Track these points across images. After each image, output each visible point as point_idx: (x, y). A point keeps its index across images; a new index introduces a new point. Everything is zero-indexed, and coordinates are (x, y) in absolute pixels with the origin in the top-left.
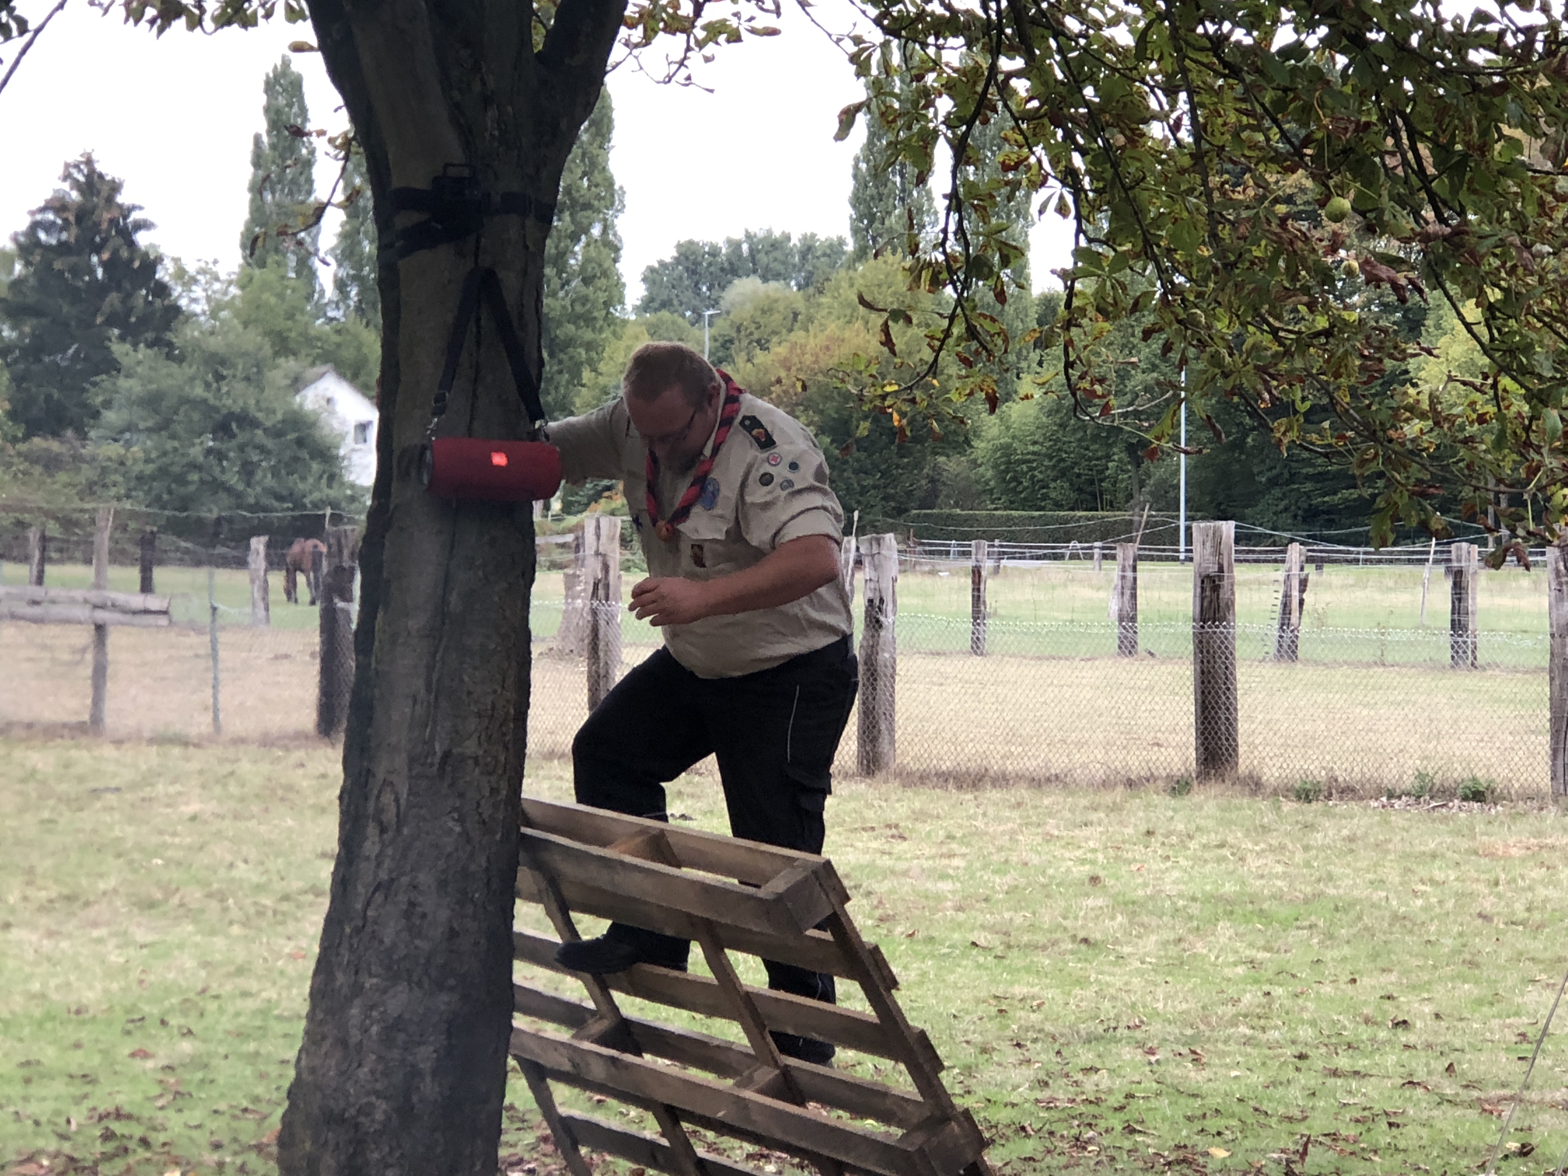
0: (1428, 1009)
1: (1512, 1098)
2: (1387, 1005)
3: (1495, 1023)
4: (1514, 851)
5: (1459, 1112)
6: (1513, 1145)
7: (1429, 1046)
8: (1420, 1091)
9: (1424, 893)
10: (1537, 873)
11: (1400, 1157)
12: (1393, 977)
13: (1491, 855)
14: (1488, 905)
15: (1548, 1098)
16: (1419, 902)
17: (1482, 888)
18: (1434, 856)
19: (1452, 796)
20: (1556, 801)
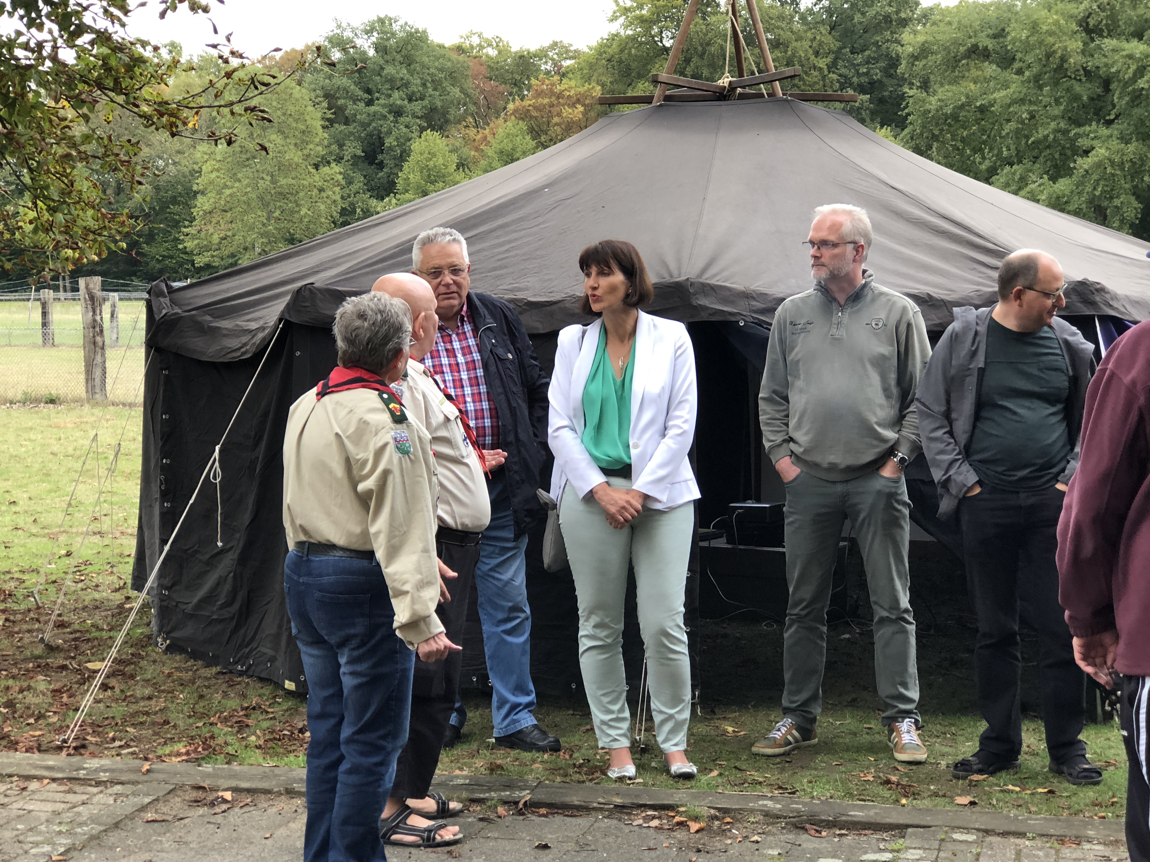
0: (25, 496)
1: (64, 532)
2: (7, 495)
3: (57, 500)
4: (68, 425)
5: (39, 539)
6: (63, 552)
7: (26, 512)
8: (20, 532)
9: (26, 446)
10: (78, 434)
11: (10, 561)
12: (10, 483)
13: (58, 427)
14: (55, 449)
15: (80, 530)
16: (23, 449)
17: (53, 441)
18: (31, 429)
19: (40, 402)
20: (88, 402)
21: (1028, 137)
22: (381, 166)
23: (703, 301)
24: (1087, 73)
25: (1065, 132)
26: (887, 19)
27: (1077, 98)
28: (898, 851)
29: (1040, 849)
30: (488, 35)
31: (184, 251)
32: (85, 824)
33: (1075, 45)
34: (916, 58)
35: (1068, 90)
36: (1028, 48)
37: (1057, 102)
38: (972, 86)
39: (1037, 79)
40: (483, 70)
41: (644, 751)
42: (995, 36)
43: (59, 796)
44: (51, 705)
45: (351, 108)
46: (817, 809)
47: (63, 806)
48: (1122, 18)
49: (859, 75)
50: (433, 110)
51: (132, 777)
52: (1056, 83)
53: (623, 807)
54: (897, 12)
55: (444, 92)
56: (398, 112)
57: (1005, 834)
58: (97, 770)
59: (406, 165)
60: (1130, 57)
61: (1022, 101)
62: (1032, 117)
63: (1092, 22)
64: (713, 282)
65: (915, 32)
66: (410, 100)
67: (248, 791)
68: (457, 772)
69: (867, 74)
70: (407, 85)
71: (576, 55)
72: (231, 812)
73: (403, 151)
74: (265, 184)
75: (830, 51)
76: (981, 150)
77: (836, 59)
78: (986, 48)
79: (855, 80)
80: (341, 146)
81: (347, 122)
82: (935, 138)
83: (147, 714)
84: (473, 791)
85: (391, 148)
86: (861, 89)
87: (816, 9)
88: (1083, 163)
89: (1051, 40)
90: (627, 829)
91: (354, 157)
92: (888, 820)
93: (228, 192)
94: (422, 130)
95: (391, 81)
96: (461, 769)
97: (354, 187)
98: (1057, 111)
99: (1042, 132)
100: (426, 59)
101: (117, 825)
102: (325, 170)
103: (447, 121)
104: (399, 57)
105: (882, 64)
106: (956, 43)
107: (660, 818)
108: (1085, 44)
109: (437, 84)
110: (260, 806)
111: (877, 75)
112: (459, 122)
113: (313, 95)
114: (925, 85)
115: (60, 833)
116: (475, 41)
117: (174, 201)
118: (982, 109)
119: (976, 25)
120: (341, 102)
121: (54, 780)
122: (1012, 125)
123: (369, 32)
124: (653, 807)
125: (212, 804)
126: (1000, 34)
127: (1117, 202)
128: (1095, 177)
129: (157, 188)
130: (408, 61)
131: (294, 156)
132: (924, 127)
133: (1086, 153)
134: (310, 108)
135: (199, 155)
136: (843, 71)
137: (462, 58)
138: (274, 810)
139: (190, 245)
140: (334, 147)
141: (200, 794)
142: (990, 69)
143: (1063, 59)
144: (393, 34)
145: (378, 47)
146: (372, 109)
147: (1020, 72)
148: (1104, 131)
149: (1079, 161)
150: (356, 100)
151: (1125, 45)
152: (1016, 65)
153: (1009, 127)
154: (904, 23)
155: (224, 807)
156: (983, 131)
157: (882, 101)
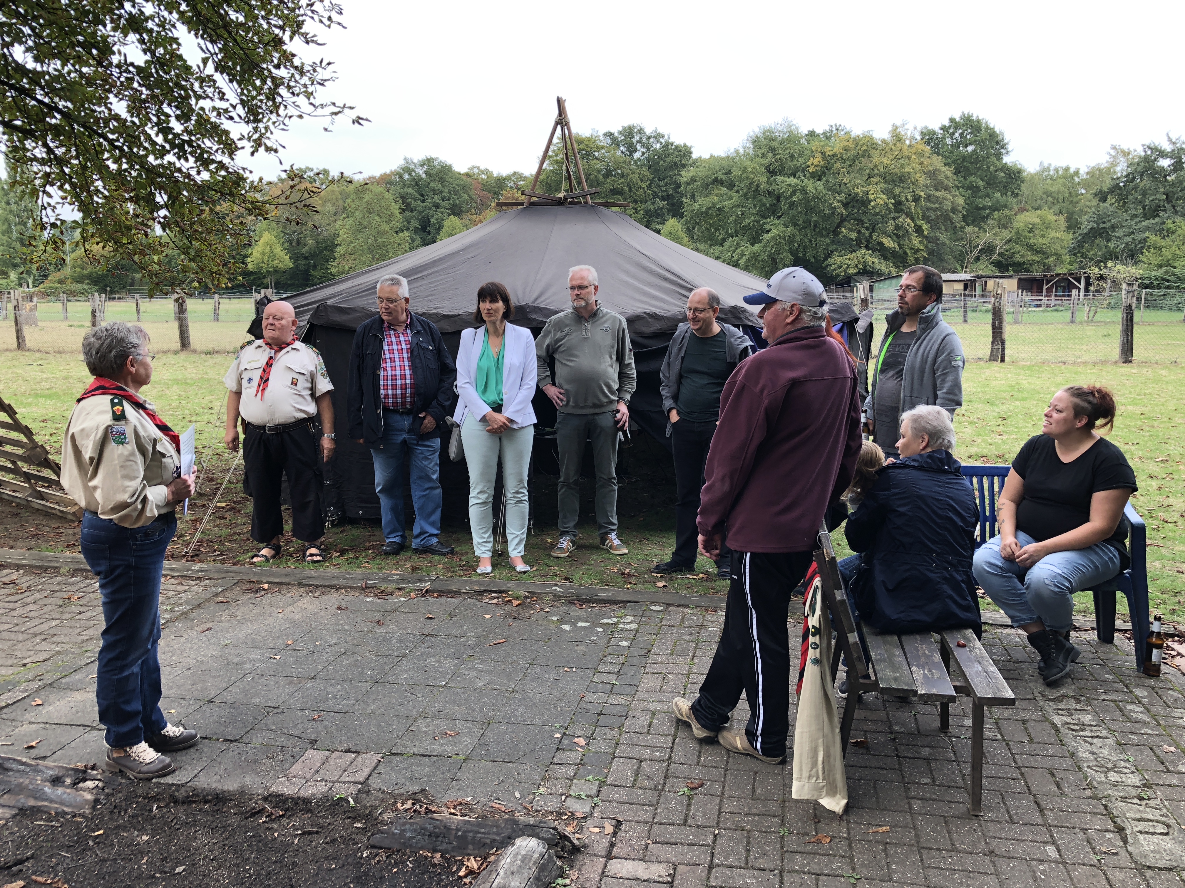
21: (741, 224)
22: (429, 233)
23: (534, 316)
24: (769, 193)
25: (758, 222)
26: (675, 164)
27: (764, 205)
28: (620, 617)
29: (695, 615)
30: (482, 168)
31: (331, 273)
32: (182, 604)
33: (763, 179)
34: (688, 184)
35: (760, 201)
36: (741, 180)
37: (755, 206)
38: (715, 198)
39: (745, 195)
40: (480, 186)
41: (500, 555)
42: (726, 174)
43: (173, 587)
44: (189, 528)
45: (414, 204)
46: (582, 592)
47: (174, 593)
48: (786, 166)
49: (662, 191)
50: (455, 205)
51: (216, 575)
52: (754, 197)
53: (480, 592)
54: (680, 161)
55: (460, 196)
56: (437, 206)
57: (679, 606)
58: (198, 571)
59: (441, 233)
60: (789, 185)
61: (738, 206)
62: (743, 214)
63: (772, 168)
64: (541, 306)
65: (689, 171)
66: (443, 200)
67: (278, 583)
68: (394, 572)
69: (666, 191)
70: (441, 192)
71: (525, 179)
72: (266, 596)
73: (440, 226)
74: (371, 241)
75: (648, 179)
76: (719, 230)
77: (651, 184)
78: (721, 180)
79: (660, 194)
80: (409, 222)
81: (412, 211)
82: (697, 223)
83: (239, 534)
84: (400, 583)
85: (434, 224)
86: (663, 199)
87: (642, 158)
88: (767, 237)
89: (752, 176)
90: (479, 605)
91: (415, 228)
92: (618, 598)
93: (352, 245)
94: (449, 215)
95: (433, 190)
96: (397, 569)
97: (416, 244)
98: (754, 211)
99: (747, 221)
100: (450, 180)
101: (199, 606)
102: (401, 234)
103: (462, 211)
104: (437, 179)
105: (673, 186)
106: (707, 176)
107: (498, 598)
108: (768, 178)
109: (456, 192)
110: (283, 592)
111: (671, 192)
112: (468, 212)
113: (395, 197)
114: (693, 197)
115: (166, 610)
116: (476, 171)
117: (326, 249)
118: (719, 210)
119: (717, 168)
120: (409, 200)
121: (173, 577)
122: (733, 218)
123: (422, 166)
124: (495, 592)
125: (257, 592)
126: (729, 173)
127: (782, 256)
128: (772, 243)
129: (317, 242)
130: (442, 181)
131: (387, 228)
132: (691, 218)
133: (768, 231)
134: (393, 204)
135: (337, 226)
136: (654, 189)
137: (469, 179)
138: (290, 595)
139: (333, 271)
140: (406, 223)
141: (252, 585)
142: (724, 190)
143: (758, 186)
144: (435, 167)
145: (427, 173)
146: (424, 204)
147: (737, 192)
148: (777, 221)
149: (765, 236)
150: (416, 200)
151: (787, 179)
152: (736, 188)
153: (731, 219)
154: (683, 166)
155: (263, 593)
156: (720, 220)
157: (673, 204)
